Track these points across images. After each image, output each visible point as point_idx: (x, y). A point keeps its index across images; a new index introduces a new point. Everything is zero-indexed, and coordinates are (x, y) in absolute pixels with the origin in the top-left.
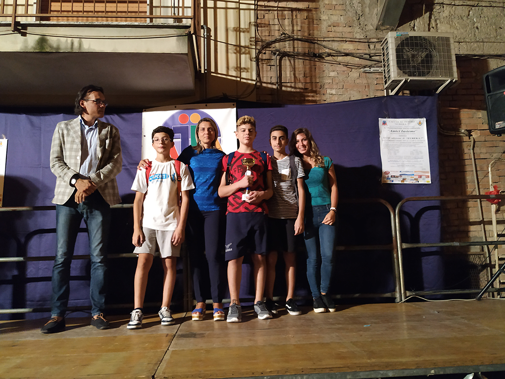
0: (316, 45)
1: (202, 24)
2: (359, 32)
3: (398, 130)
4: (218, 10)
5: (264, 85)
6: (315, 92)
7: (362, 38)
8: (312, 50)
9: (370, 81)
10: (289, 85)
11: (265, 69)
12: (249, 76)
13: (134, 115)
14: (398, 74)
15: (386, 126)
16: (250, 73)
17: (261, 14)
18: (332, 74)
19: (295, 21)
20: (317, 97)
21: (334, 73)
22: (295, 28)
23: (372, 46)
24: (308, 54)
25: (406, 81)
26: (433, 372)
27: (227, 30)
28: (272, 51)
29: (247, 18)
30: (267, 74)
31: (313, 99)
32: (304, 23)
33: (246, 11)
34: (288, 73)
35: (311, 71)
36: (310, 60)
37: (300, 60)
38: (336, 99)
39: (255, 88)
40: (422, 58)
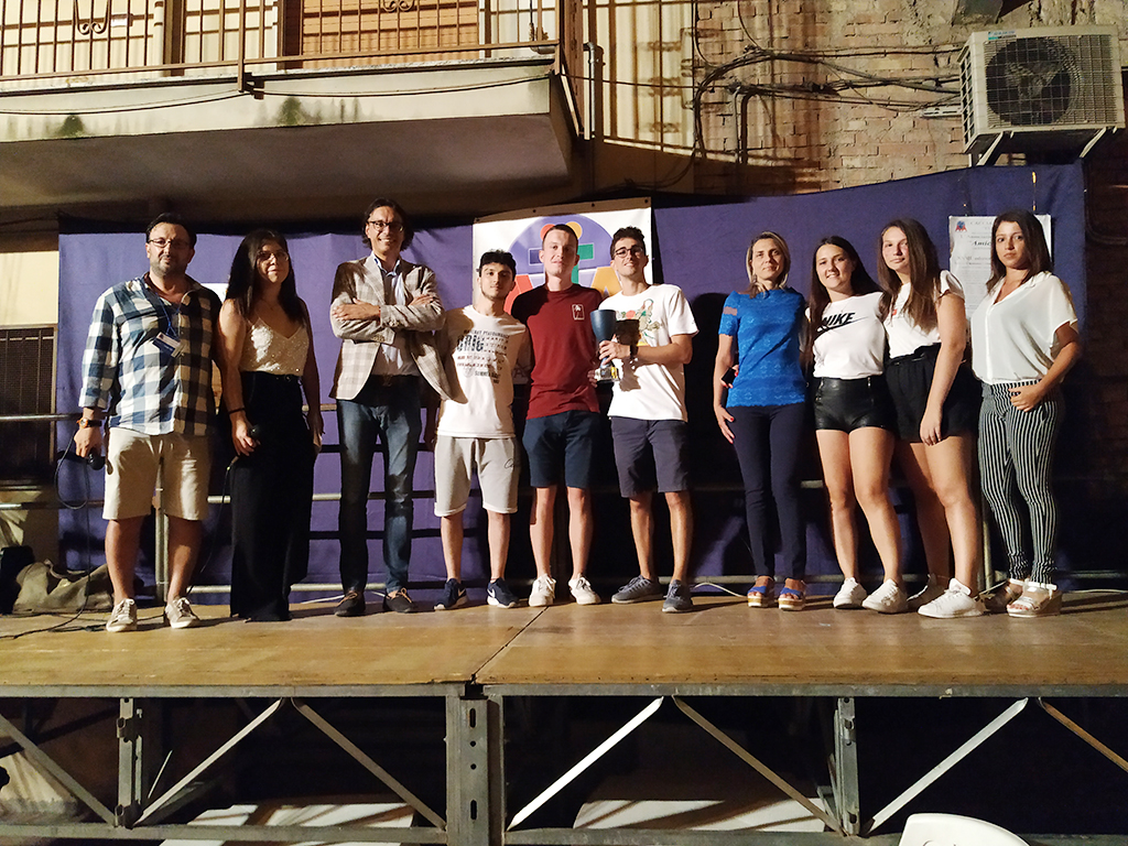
0: (820, 65)
1: (586, 40)
2: (914, 31)
4: (617, 8)
5: (710, 156)
6: (818, 165)
7: (921, 43)
8: (811, 78)
9: (936, 136)
10: (761, 153)
11: (712, 125)
12: (680, 141)
13: (459, 230)
14: (990, 124)
15: (963, 233)
16: (681, 134)
17: (705, 9)
18: (855, 125)
19: (775, 18)
20: (821, 175)
21: (857, 122)
22: (776, 34)
23: (942, 61)
24: (802, 86)
25: (1006, 135)
26: (949, 691)
27: (635, 49)
28: (726, 87)
29: (677, 18)
30: (717, 134)
31: (813, 179)
32: (795, 21)
33: (674, 6)
34: (760, 129)
35: (808, 121)
36: (807, 99)
37: (785, 100)
38: (862, 177)
39: (691, 163)
40: (1044, 82)
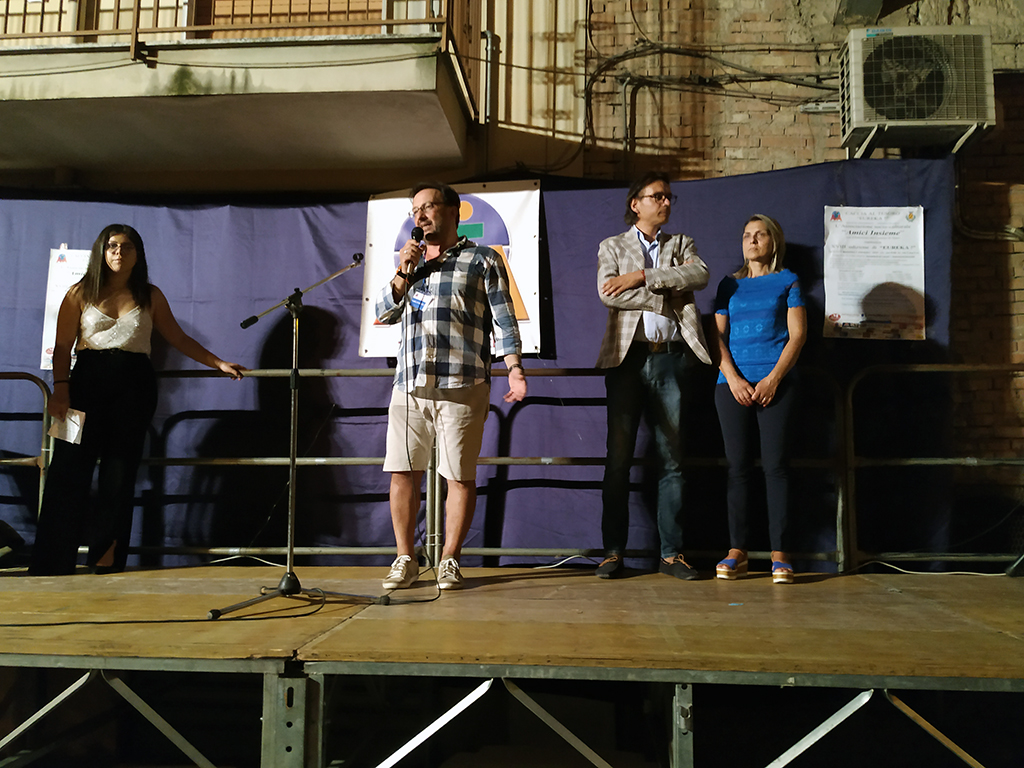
0: (707, 60)
1: (484, 28)
2: (797, 30)
3: (864, 230)
5: (600, 143)
6: (702, 155)
7: (804, 41)
8: (698, 71)
9: (815, 130)
10: (649, 142)
11: (602, 113)
12: (571, 128)
13: (354, 206)
14: (865, 118)
15: (838, 222)
16: (572, 122)
17: (599, 3)
18: (738, 118)
19: (665, 15)
20: (705, 164)
21: (741, 115)
22: (666, 29)
23: (824, 59)
24: (689, 79)
25: (880, 129)
26: (791, 680)
27: (531, 39)
28: (616, 77)
29: (572, 12)
30: (607, 123)
31: (697, 168)
32: (684, 17)
34: (648, 119)
35: (694, 112)
36: (694, 92)
37: (673, 92)
38: (744, 168)
39: (580, 149)
40: (920, 80)
